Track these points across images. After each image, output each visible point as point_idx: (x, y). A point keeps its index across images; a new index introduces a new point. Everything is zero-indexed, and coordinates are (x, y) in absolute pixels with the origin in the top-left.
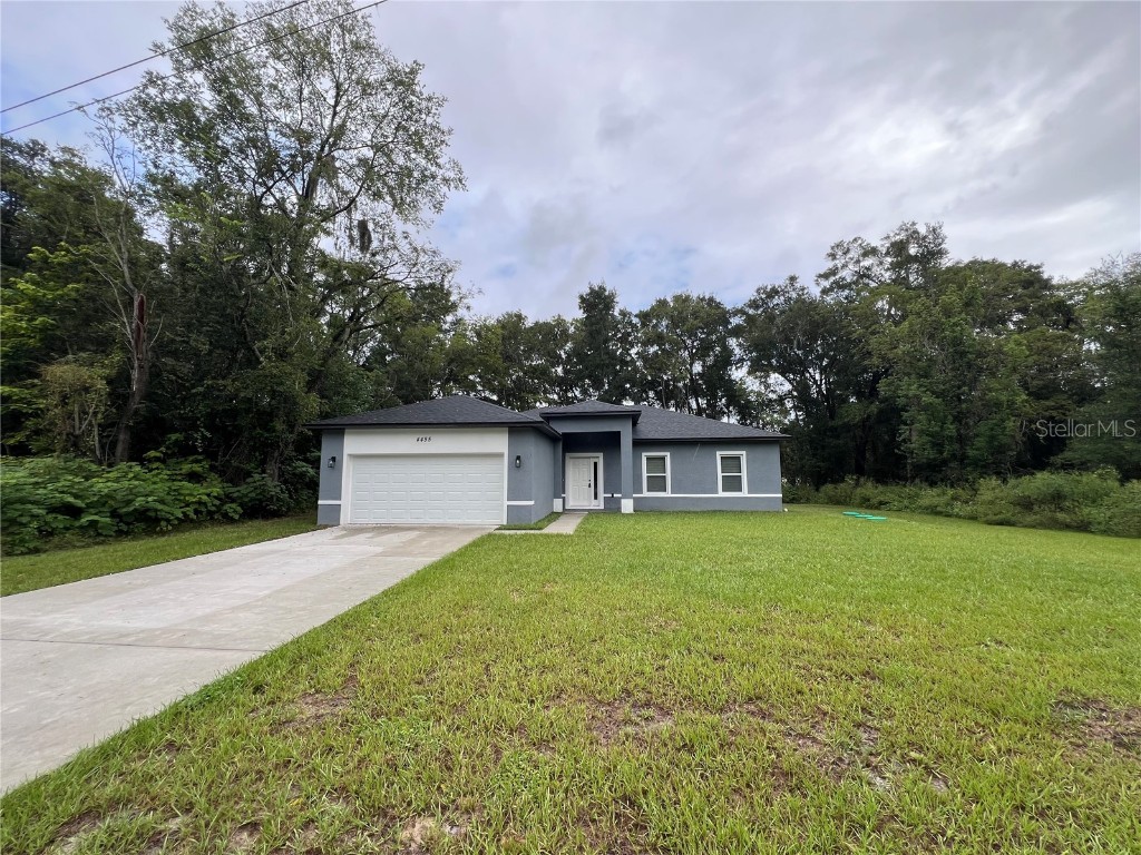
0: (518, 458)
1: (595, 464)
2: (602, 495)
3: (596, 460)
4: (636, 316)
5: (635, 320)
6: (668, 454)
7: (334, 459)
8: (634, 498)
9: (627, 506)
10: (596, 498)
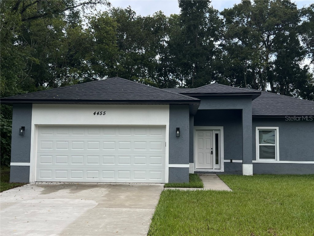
0: (178, 129)
1: (217, 135)
2: (222, 161)
3: (217, 132)
4: (221, 14)
5: (221, 17)
6: (277, 128)
7: (23, 128)
8: (253, 164)
9: (248, 169)
10: (217, 163)
